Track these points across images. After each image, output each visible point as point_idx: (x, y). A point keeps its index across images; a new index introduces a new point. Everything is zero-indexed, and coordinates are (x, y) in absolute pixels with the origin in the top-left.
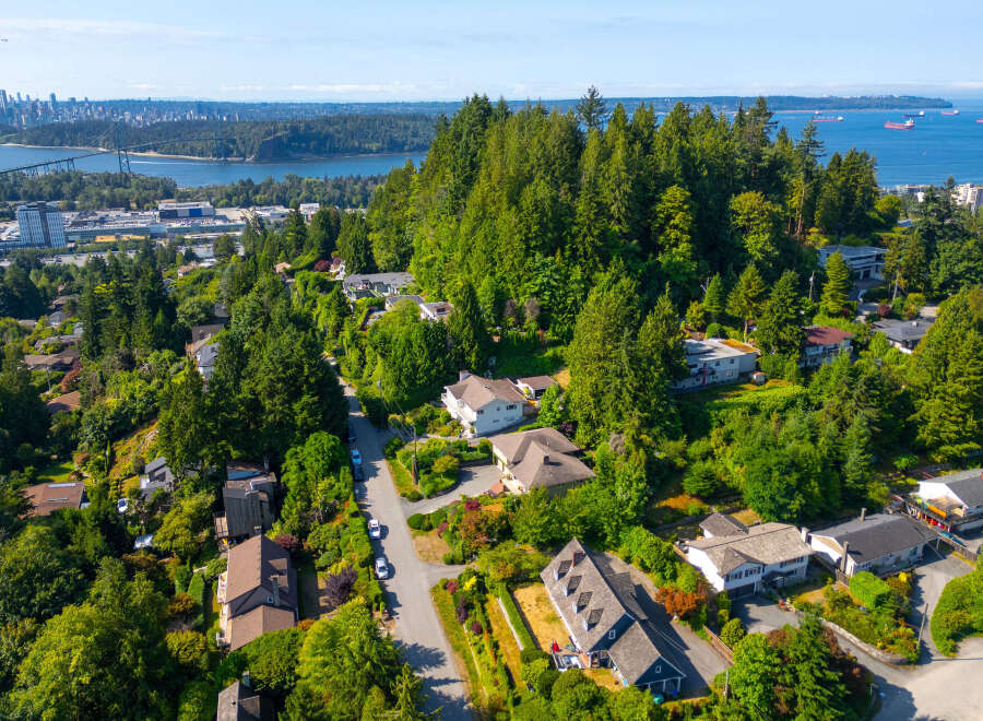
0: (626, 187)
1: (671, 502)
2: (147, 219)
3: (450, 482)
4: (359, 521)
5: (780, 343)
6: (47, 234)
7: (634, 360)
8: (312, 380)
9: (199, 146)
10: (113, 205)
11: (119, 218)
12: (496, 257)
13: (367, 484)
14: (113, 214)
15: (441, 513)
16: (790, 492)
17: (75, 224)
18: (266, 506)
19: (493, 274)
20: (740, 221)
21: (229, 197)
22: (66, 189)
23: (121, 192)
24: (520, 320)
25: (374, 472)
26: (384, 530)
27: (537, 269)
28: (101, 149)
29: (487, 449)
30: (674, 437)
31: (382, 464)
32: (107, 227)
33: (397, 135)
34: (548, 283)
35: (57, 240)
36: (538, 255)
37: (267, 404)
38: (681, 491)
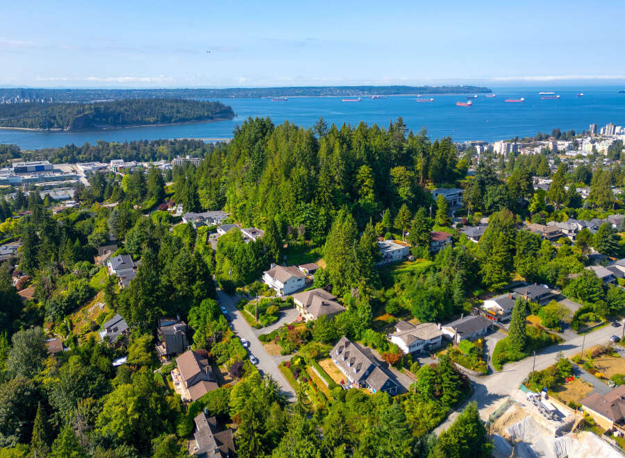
0: (342, 167)
1: (381, 318)
2: (5, 173)
3: (276, 318)
4: (236, 340)
5: (420, 241)
7: (359, 254)
8: (201, 273)
12: (281, 204)
13: (233, 323)
15: (275, 333)
16: (431, 309)
18: (185, 337)
19: (279, 213)
20: (395, 181)
21: (60, 157)
24: (295, 236)
25: (235, 317)
26: (249, 344)
27: (302, 210)
29: (291, 301)
30: (379, 288)
31: (237, 313)
33: (166, 112)
34: (309, 216)
36: (303, 203)
37: (179, 287)
38: (384, 313)
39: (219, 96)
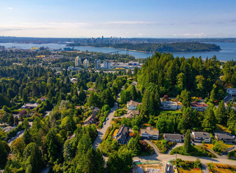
2: (126, 65)
4: (105, 117)
6: (108, 66)
9: (143, 49)
10: (121, 62)
11: (122, 64)
13: (110, 113)
14: (121, 63)
15: (116, 119)
17: (114, 65)
20: (197, 81)
21: (144, 61)
22: (115, 58)
23: (124, 59)
25: (113, 112)
28: (125, 49)
29: (127, 112)
31: (115, 111)
32: (119, 66)
35: (109, 68)
37: (101, 99)
39: (214, 41)
